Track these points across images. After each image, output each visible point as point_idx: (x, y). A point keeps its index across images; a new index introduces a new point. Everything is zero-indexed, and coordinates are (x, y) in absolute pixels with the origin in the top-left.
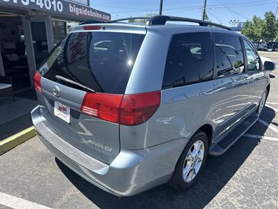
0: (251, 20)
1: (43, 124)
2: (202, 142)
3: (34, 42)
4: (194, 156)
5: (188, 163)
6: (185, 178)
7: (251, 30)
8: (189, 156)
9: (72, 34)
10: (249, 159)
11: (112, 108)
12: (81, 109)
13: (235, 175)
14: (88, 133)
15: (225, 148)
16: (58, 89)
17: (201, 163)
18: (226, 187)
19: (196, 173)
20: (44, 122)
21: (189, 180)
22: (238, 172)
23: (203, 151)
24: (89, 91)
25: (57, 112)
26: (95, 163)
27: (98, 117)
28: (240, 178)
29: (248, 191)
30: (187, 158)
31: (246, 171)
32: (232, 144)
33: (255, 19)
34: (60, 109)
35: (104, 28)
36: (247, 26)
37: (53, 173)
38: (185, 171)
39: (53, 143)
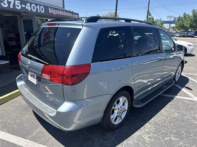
0: (182, 16)
1: (23, 86)
2: (125, 98)
3: (25, 33)
4: (119, 107)
5: (115, 111)
6: (113, 121)
7: (182, 22)
8: (116, 107)
9: (44, 28)
10: (162, 111)
11: (59, 74)
12: (41, 76)
13: (150, 121)
14: (51, 93)
15: (144, 102)
16: (29, 63)
17: (126, 112)
18: (142, 128)
19: (123, 118)
20: (24, 84)
21: (117, 123)
22: (153, 119)
23: (127, 104)
24: (45, 64)
25: (30, 78)
26: (50, 109)
27: (51, 80)
28: (153, 123)
29: (157, 131)
30: (113, 108)
31: (159, 118)
32: (151, 100)
33: (185, 15)
34: (31, 76)
35: (58, 25)
36: (179, 20)
37: (30, 118)
38: (113, 117)
39: (27, 97)
